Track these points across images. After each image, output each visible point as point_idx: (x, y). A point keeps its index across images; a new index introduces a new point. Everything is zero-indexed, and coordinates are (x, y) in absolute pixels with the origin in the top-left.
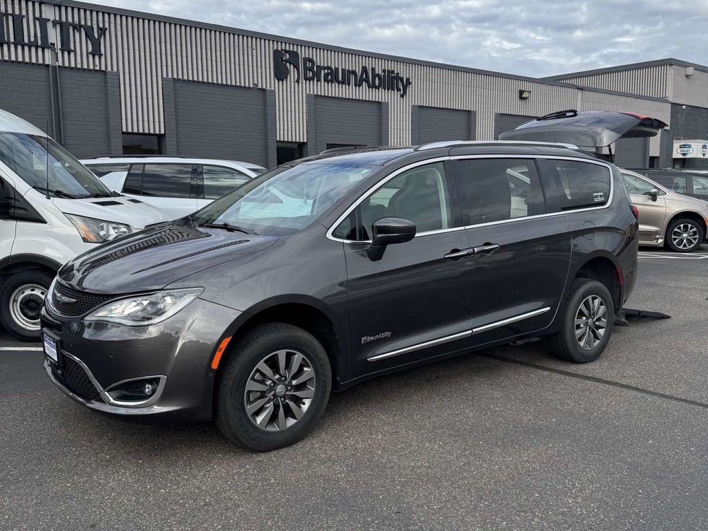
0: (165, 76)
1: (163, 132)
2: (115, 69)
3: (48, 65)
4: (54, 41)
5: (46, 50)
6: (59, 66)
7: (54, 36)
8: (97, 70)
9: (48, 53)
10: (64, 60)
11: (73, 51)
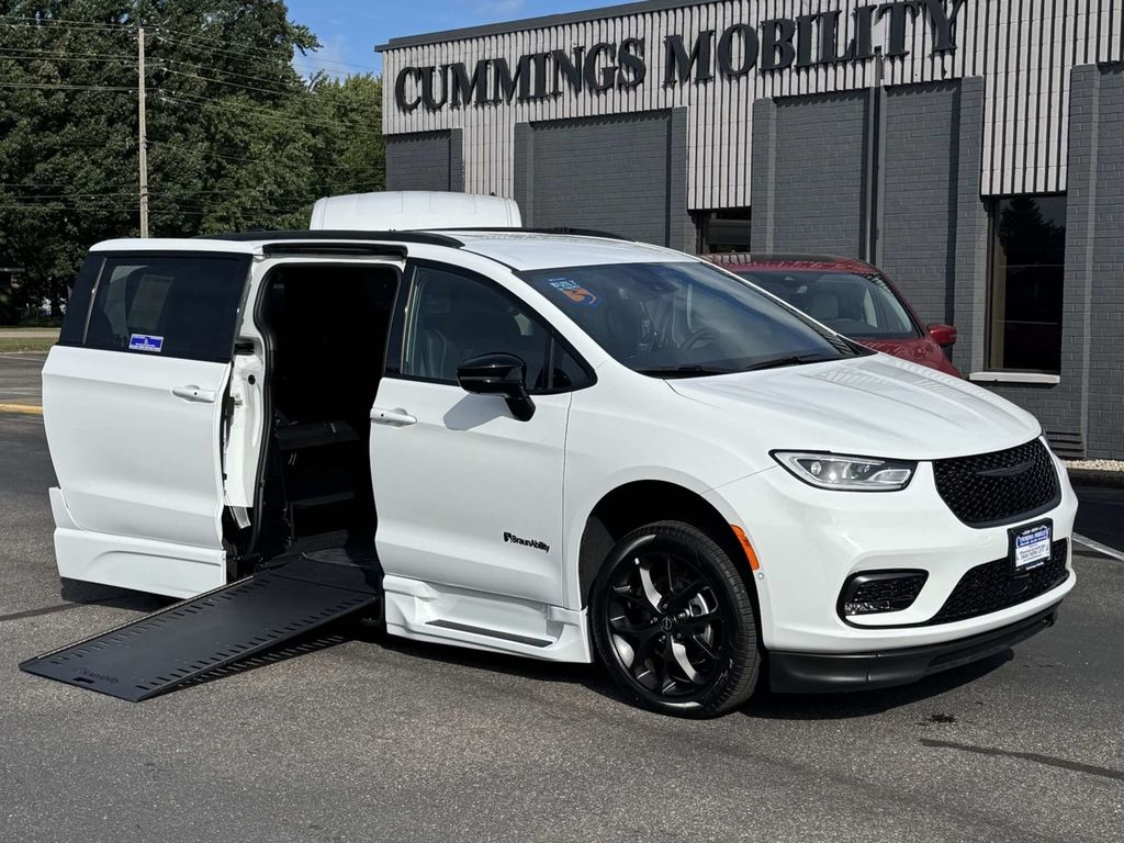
0: (1079, 61)
1: (1062, 187)
2: (979, 72)
3: (869, 88)
4: (882, 44)
5: (868, 65)
6: (886, 87)
7: (880, 34)
8: (948, 80)
9: (871, 66)
10: (895, 73)
11: (908, 53)
